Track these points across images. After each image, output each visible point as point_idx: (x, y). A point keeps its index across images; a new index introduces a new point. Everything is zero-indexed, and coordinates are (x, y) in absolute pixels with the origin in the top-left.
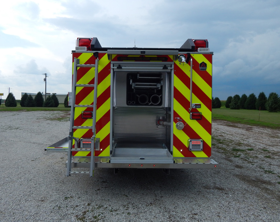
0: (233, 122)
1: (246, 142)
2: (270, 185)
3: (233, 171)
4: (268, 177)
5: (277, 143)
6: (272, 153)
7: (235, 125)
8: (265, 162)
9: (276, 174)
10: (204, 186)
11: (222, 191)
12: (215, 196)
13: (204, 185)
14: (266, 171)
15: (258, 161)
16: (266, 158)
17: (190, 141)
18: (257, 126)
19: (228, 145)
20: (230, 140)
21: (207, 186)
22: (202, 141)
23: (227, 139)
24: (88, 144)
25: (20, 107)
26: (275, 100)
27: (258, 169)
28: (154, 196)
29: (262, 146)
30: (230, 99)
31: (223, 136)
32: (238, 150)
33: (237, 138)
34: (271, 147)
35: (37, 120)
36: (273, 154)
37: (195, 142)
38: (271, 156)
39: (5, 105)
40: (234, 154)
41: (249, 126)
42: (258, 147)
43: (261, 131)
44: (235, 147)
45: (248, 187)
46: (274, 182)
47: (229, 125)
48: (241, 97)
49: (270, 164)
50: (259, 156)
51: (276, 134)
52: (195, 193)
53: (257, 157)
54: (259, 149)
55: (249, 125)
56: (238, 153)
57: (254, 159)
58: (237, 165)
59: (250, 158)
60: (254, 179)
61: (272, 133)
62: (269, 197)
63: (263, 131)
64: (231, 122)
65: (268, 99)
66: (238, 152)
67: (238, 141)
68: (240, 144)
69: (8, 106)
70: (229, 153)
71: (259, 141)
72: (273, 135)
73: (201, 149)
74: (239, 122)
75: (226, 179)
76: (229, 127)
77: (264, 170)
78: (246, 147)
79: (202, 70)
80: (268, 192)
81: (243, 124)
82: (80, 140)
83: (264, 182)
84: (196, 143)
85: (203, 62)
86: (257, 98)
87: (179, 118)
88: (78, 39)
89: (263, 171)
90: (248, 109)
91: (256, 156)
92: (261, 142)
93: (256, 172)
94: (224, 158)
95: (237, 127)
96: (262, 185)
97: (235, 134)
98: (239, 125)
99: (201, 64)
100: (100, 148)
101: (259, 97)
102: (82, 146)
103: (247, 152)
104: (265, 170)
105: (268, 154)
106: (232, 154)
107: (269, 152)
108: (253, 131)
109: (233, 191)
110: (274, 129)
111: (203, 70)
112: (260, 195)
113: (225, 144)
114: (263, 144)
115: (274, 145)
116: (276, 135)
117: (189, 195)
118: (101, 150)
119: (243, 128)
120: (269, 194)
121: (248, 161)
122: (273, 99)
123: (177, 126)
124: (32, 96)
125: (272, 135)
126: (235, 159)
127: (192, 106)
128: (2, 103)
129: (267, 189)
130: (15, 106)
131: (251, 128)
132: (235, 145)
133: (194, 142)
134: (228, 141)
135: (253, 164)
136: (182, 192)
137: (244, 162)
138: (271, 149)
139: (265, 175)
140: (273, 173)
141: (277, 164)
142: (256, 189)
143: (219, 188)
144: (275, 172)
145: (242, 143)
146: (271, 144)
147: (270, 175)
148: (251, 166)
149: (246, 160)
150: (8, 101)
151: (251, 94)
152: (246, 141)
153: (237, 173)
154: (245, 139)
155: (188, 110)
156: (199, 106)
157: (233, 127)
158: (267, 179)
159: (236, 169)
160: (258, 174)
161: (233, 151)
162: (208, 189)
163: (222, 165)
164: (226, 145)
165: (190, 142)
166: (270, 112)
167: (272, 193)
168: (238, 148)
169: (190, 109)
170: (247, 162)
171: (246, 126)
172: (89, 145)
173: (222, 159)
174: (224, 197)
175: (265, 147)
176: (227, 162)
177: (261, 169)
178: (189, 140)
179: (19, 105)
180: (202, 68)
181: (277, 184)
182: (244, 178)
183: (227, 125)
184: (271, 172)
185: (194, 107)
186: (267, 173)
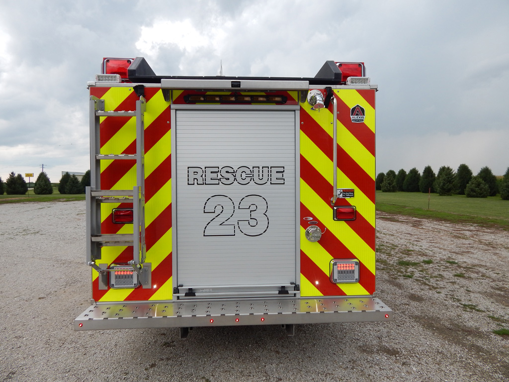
0: (390, 213)
1: (417, 247)
2: (480, 337)
3: (408, 308)
4: (472, 318)
5: (467, 248)
6: (464, 268)
7: (394, 218)
8: (458, 287)
9: (484, 312)
10: (360, 346)
11: (396, 357)
12: (384, 372)
13: (360, 344)
14: (465, 305)
15: (445, 284)
16: (457, 277)
17: (335, 264)
18: (427, 219)
19: (389, 255)
20: (391, 244)
21: (366, 345)
22: (356, 263)
23: (387, 242)
24: (126, 277)
25: (58, 194)
26: (449, 178)
27: (451, 301)
28: (265, 378)
29: (445, 255)
30: (381, 176)
31: (379, 238)
32: (408, 264)
33: (401, 242)
34: (460, 256)
35: (77, 217)
36: (467, 269)
37: (344, 265)
38: (464, 274)
39: (35, 192)
40: (402, 272)
41: (415, 219)
42: (438, 257)
43: (436, 227)
44: (402, 258)
45: (443, 346)
46: (486, 329)
47: (385, 218)
48: (397, 173)
49: (467, 290)
50: (445, 274)
51: (461, 232)
52: (344, 366)
53: (441, 276)
54: (441, 260)
55: (415, 217)
56: (409, 270)
57: (437, 281)
58: (412, 295)
59: (431, 280)
60: (447, 324)
61: (453, 230)
62: (487, 367)
63: (439, 227)
64: (387, 213)
65: (438, 176)
66: (408, 268)
67: (404, 246)
68: (409, 251)
69: (39, 194)
70: (394, 270)
71: (438, 245)
72: (457, 233)
73: (356, 279)
74: (400, 213)
75: (399, 326)
76: (386, 221)
77: (462, 304)
78: (419, 257)
79: (356, 120)
80: (481, 356)
81: (405, 215)
82: (109, 267)
83: (468, 331)
84: (346, 267)
85: (358, 106)
86: (421, 174)
87: (311, 219)
88: (105, 61)
89: (459, 306)
90: (408, 192)
91: (440, 274)
92: (441, 246)
93: (447, 309)
94: (387, 280)
95: (397, 221)
96: (467, 339)
97: (397, 233)
98: (401, 218)
99: (354, 109)
100: (153, 284)
101: (424, 173)
102: (113, 281)
103: (422, 266)
104: (464, 303)
105: (459, 270)
106: (399, 271)
107: (460, 267)
108: (424, 227)
109: (416, 356)
110: (454, 223)
111: (358, 121)
112: (469, 363)
113: (384, 252)
114: (445, 250)
115: (463, 252)
116: (462, 234)
117: (334, 372)
118: (155, 286)
119: (407, 223)
120: (485, 361)
121: (428, 285)
122: (446, 176)
123: (307, 234)
124: (76, 176)
125: (455, 234)
126: (406, 281)
127: (337, 193)
128: (29, 189)
129: (479, 349)
130: (50, 192)
131: (420, 222)
132: (401, 254)
133: (342, 265)
134: (388, 247)
135: (439, 290)
136: (318, 363)
137: (423, 287)
138: (460, 259)
139: (466, 315)
140: (478, 311)
141: (479, 290)
142: (458, 348)
143: (389, 350)
144: (481, 307)
145: (411, 249)
146: (457, 250)
147: (474, 314)
148: (436, 295)
149: (425, 284)
150: (37, 185)
151: (412, 169)
152: (416, 245)
153: (417, 313)
154: (415, 243)
155: (329, 202)
156: (351, 193)
157: (391, 221)
158: (471, 324)
159: (413, 303)
160: (453, 313)
161: (399, 265)
162: (368, 353)
163: (386, 296)
164: (386, 253)
165: (334, 266)
166: (441, 195)
167: (489, 357)
168: (407, 259)
169: (334, 200)
170: (427, 287)
171: (410, 218)
172: (129, 277)
173: (384, 282)
174: (403, 374)
175: (449, 255)
176: (393, 288)
177: (454, 301)
178: (332, 262)
179: (56, 191)
180: (356, 116)
181: (493, 336)
182: (431, 324)
183: (382, 218)
184: (474, 309)
185: (341, 196)
186: (468, 310)
